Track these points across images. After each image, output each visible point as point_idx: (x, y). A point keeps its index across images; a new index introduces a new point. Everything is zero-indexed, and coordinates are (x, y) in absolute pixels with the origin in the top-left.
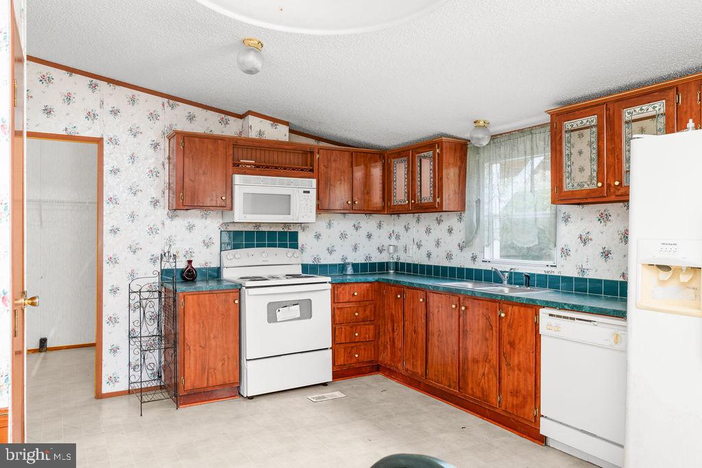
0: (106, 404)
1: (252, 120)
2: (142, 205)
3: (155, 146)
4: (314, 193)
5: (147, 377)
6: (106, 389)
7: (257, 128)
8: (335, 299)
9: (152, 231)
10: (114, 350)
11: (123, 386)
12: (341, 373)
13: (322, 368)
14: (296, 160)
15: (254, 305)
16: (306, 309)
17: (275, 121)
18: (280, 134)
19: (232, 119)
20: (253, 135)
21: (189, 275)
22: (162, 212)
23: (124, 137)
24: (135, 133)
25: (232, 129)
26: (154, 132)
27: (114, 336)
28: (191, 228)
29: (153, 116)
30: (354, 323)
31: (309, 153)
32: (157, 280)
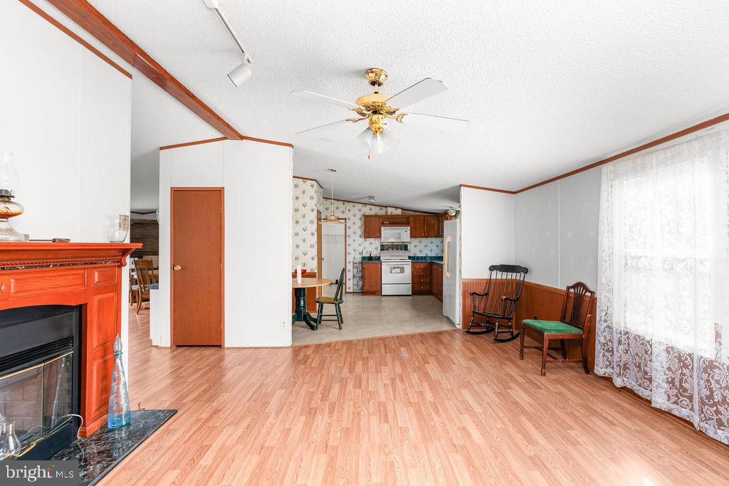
0: (347, 295)
1: (389, 209)
2: (357, 237)
3: (360, 219)
4: (409, 231)
5: (357, 289)
6: (348, 291)
7: (390, 211)
8: (413, 267)
9: (360, 245)
10: (350, 279)
11: (351, 290)
12: (415, 292)
13: (407, 290)
14: (405, 220)
15: (385, 268)
16: (402, 270)
17: (397, 208)
18: (399, 212)
19: (384, 208)
20: (389, 214)
21: (370, 258)
22: (362, 239)
23: (352, 217)
24: (354, 216)
25: (382, 212)
26: (359, 215)
27: (349, 275)
28: (371, 244)
29: (360, 210)
30: (421, 277)
31: (408, 217)
32: (361, 260)
